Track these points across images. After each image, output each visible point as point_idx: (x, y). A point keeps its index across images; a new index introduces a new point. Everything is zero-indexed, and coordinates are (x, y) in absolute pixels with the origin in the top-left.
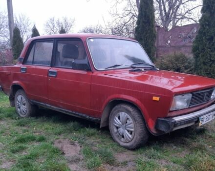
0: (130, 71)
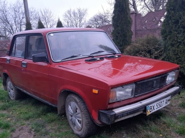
0: (86, 61)
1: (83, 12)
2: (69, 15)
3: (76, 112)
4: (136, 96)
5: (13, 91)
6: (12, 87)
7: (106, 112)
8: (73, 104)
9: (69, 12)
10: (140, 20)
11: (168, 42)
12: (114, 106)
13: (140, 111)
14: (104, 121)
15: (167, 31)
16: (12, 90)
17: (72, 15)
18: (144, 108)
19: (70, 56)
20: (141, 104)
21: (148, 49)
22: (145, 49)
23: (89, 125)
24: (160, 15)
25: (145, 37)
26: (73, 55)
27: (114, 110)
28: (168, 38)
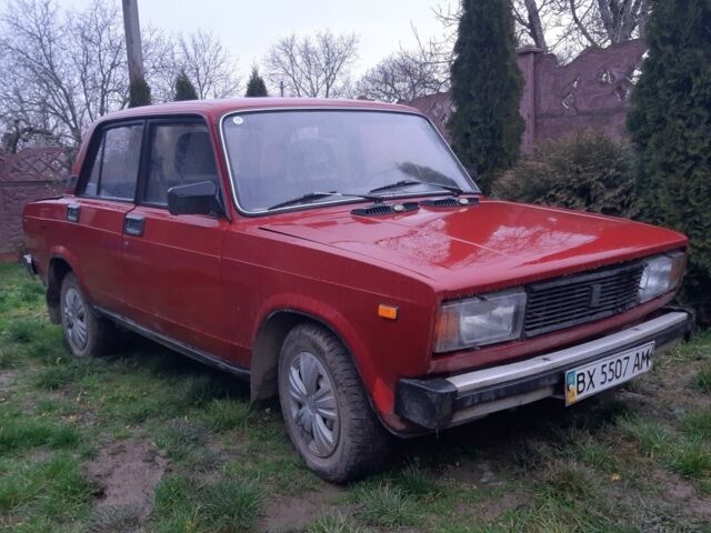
0: (354, 212)
1: (340, 46)
2: (285, 59)
3: (318, 387)
4: (530, 334)
5: (83, 325)
6: (83, 310)
7: (422, 384)
8: (308, 360)
9: (287, 47)
10: (552, 79)
11: (653, 157)
12: (452, 363)
13: (544, 387)
14: (417, 415)
15: (648, 117)
16: (79, 322)
17: (299, 59)
18: (558, 378)
19: (302, 196)
20: (547, 363)
21: (580, 180)
22: (569, 180)
23: (360, 432)
24: (626, 61)
25: (569, 139)
26: (308, 193)
27: (450, 379)
28: (651, 142)
